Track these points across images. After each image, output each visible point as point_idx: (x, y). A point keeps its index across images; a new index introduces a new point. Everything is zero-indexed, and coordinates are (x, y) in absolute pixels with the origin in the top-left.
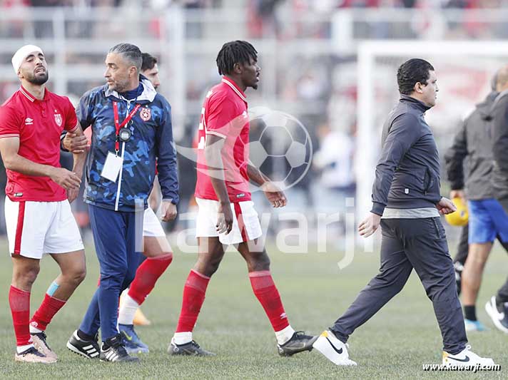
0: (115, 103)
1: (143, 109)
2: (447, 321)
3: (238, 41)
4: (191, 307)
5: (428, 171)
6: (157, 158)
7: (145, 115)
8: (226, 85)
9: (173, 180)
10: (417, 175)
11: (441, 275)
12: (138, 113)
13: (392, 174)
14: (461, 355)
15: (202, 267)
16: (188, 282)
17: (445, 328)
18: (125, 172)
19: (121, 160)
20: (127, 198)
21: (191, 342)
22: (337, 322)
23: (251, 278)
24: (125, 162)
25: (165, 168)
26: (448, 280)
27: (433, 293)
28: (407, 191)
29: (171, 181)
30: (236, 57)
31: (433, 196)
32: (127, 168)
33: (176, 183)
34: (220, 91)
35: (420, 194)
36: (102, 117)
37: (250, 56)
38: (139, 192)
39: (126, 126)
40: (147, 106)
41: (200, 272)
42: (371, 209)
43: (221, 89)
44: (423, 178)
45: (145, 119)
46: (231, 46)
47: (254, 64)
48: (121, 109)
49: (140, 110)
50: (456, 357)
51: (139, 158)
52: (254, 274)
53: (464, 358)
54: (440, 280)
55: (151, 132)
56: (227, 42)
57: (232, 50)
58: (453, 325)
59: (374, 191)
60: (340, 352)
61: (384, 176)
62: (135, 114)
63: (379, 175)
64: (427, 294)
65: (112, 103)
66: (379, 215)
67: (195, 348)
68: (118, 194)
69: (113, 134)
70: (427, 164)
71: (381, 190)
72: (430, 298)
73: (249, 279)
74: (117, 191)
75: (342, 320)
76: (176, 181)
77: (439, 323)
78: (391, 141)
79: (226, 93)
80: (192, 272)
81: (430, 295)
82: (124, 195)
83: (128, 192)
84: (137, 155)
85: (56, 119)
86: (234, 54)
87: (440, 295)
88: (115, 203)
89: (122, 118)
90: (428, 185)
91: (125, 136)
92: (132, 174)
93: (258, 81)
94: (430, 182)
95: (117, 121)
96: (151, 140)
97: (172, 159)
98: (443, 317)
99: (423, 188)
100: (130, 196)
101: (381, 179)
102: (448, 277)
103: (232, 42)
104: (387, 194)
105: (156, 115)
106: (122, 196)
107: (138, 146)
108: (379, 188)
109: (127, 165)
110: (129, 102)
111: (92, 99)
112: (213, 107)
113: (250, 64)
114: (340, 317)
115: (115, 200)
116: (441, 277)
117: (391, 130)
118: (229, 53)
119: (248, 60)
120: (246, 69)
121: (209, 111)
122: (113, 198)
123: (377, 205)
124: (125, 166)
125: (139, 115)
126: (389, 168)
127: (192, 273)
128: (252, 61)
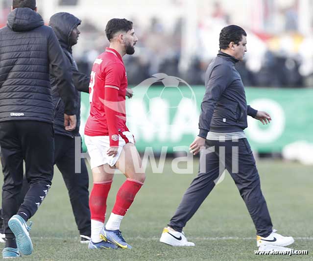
2: (256, 212)
5: (239, 106)
10: (231, 109)
11: (250, 180)
13: (212, 108)
14: (271, 237)
17: (255, 218)
22: (172, 220)
26: (255, 183)
27: (244, 194)
28: (224, 120)
31: (242, 124)
35: (233, 122)
42: (198, 134)
44: (235, 111)
50: (267, 238)
53: (273, 239)
54: (249, 184)
58: (260, 216)
59: (200, 121)
60: (180, 239)
61: (208, 110)
63: (203, 109)
64: (241, 194)
66: (203, 138)
70: (238, 101)
71: (205, 120)
72: (243, 197)
75: (174, 218)
77: (251, 214)
78: (212, 85)
81: (242, 195)
87: (250, 195)
90: (240, 116)
94: (240, 114)
98: (253, 210)
99: (236, 118)
101: (206, 112)
102: (255, 181)
104: (210, 123)
108: (204, 119)
114: (173, 216)
116: (251, 181)
117: (211, 77)
123: (202, 131)
126: (211, 104)
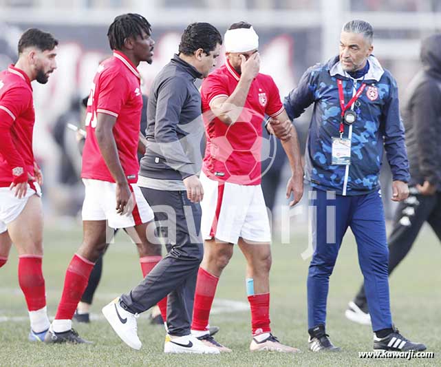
0: (340, 82)
1: (370, 88)
3: (129, 14)
4: (72, 294)
6: (384, 137)
7: (372, 94)
8: (118, 60)
9: (403, 157)
12: (364, 92)
15: (87, 252)
16: (71, 267)
18: (353, 154)
19: (348, 142)
20: (356, 182)
21: (69, 331)
23: (142, 263)
24: (353, 145)
25: (394, 146)
28: (157, 160)
29: (400, 159)
30: (126, 32)
32: (355, 150)
33: (406, 161)
34: (112, 67)
36: (327, 97)
37: (142, 31)
38: (369, 174)
39: (352, 108)
40: (373, 85)
41: (84, 257)
43: (112, 65)
45: (372, 99)
46: (122, 20)
47: (146, 38)
48: (348, 88)
49: (366, 89)
51: (366, 138)
52: (145, 260)
55: (377, 112)
56: (118, 15)
57: (123, 25)
62: (361, 94)
65: (337, 82)
67: (74, 337)
68: (346, 179)
69: (339, 115)
73: (140, 265)
74: (344, 175)
76: (406, 159)
79: (118, 69)
80: (76, 256)
82: (353, 180)
83: (356, 175)
84: (365, 136)
85: (260, 98)
86: (124, 28)
88: (343, 187)
89: (348, 98)
91: (350, 118)
92: (360, 157)
93: (152, 55)
95: (343, 102)
96: (377, 120)
97: (401, 137)
100: (359, 179)
103: (124, 15)
105: (384, 93)
106: (350, 181)
107: (365, 127)
109: (356, 147)
110: (355, 81)
111: (313, 77)
112: (105, 85)
113: (143, 39)
115: (343, 184)
118: (120, 27)
119: (141, 34)
120: (137, 44)
121: (100, 87)
122: (341, 183)
124: (353, 149)
125: (366, 95)
127: (76, 258)
128: (144, 34)
